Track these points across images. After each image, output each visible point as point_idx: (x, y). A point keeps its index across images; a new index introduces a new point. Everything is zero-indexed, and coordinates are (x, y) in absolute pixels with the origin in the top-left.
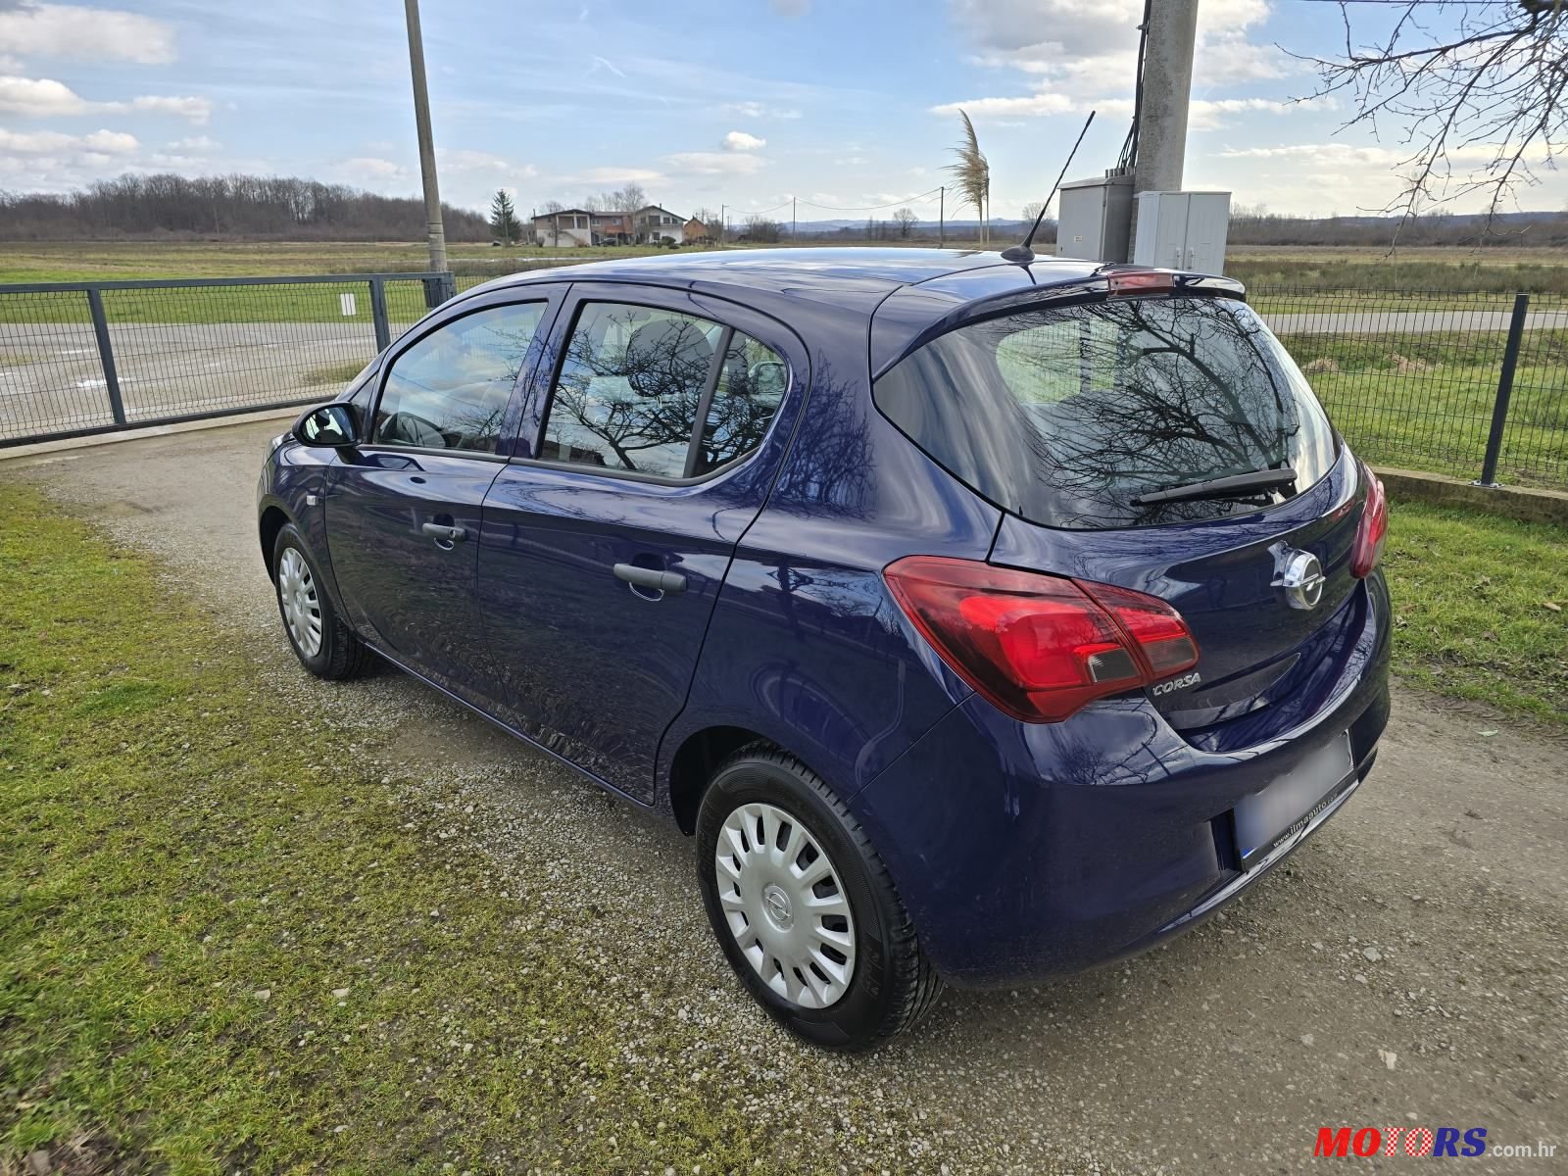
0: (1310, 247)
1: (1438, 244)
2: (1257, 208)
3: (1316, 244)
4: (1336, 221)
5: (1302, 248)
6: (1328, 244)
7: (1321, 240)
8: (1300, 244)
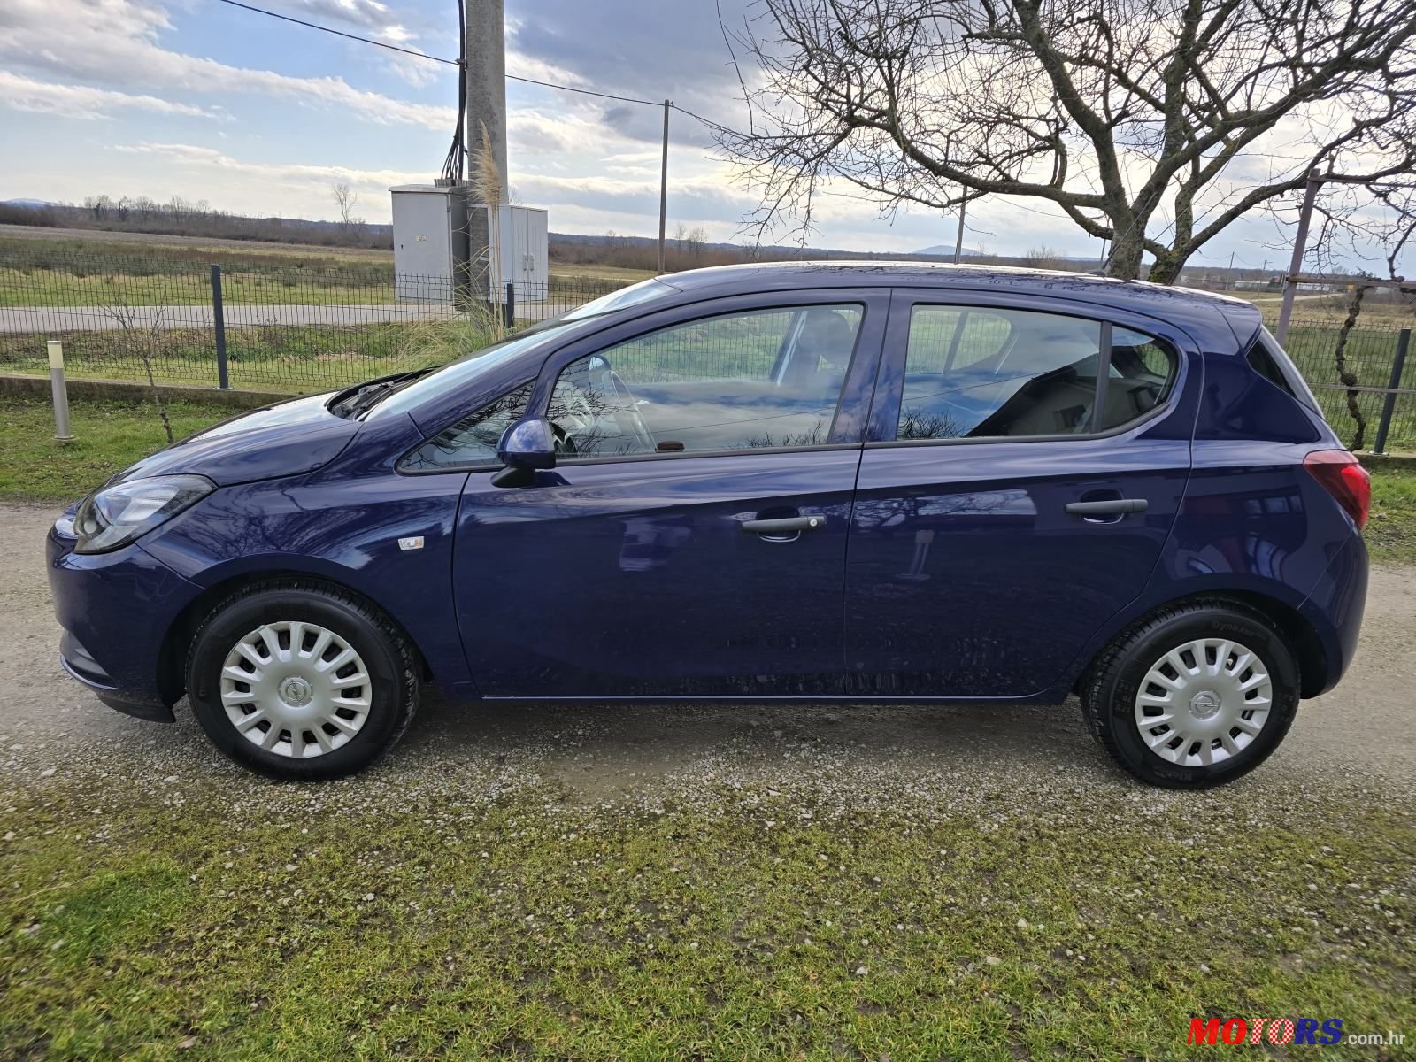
0: (269, 243)
1: (375, 247)
2: (200, 202)
3: (273, 241)
4: (275, 221)
5: (261, 243)
6: (284, 242)
7: (277, 237)
8: (259, 240)
